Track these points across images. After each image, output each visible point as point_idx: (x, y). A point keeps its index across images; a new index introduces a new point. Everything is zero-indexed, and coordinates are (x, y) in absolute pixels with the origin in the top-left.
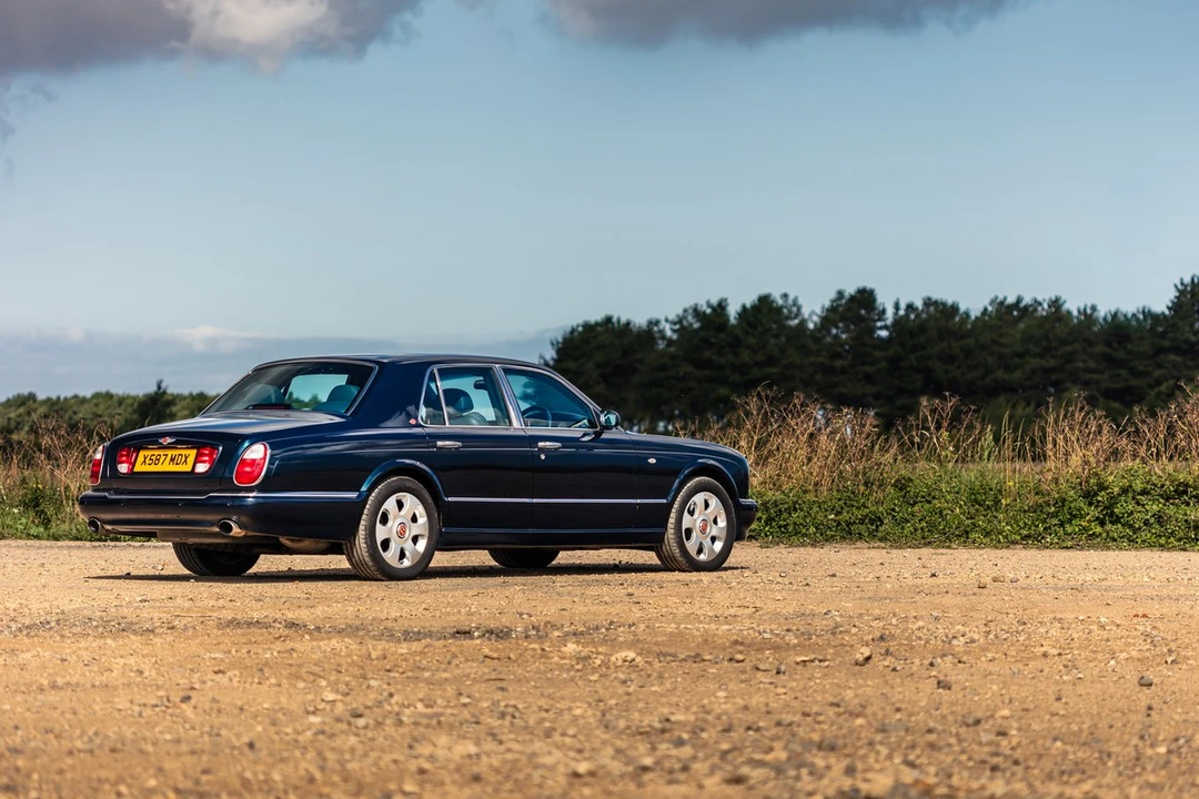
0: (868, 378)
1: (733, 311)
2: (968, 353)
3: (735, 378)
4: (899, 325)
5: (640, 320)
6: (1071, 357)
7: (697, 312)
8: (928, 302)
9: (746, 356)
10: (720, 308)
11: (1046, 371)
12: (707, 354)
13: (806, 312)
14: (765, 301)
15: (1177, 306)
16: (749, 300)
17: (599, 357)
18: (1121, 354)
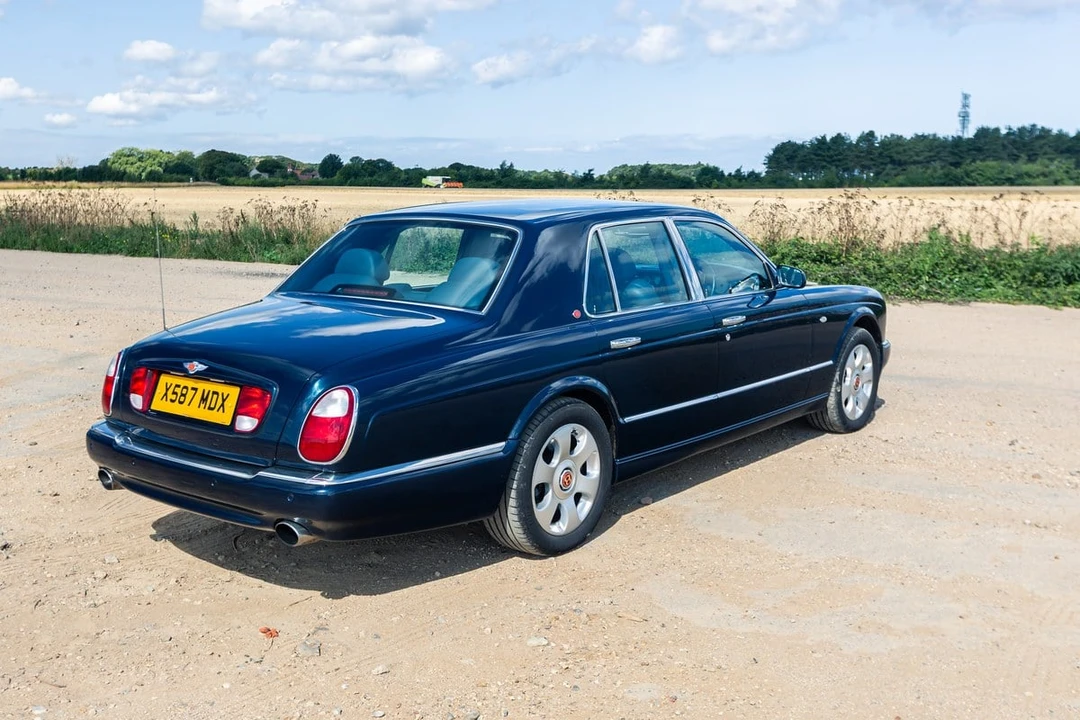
0: (872, 159)
1: (828, 139)
2: (905, 151)
3: (828, 159)
4: (882, 143)
5: (799, 142)
6: (938, 153)
7: (817, 139)
8: (892, 135)
9: (832, 152)
10: (824, 138)
11: (930, 157)
12: (819, 152)
13: (852, 139)
14: (839, 134)
15: (976, 136)
16: (834, 135)
17: (786, 153)
18: (956, 151)
